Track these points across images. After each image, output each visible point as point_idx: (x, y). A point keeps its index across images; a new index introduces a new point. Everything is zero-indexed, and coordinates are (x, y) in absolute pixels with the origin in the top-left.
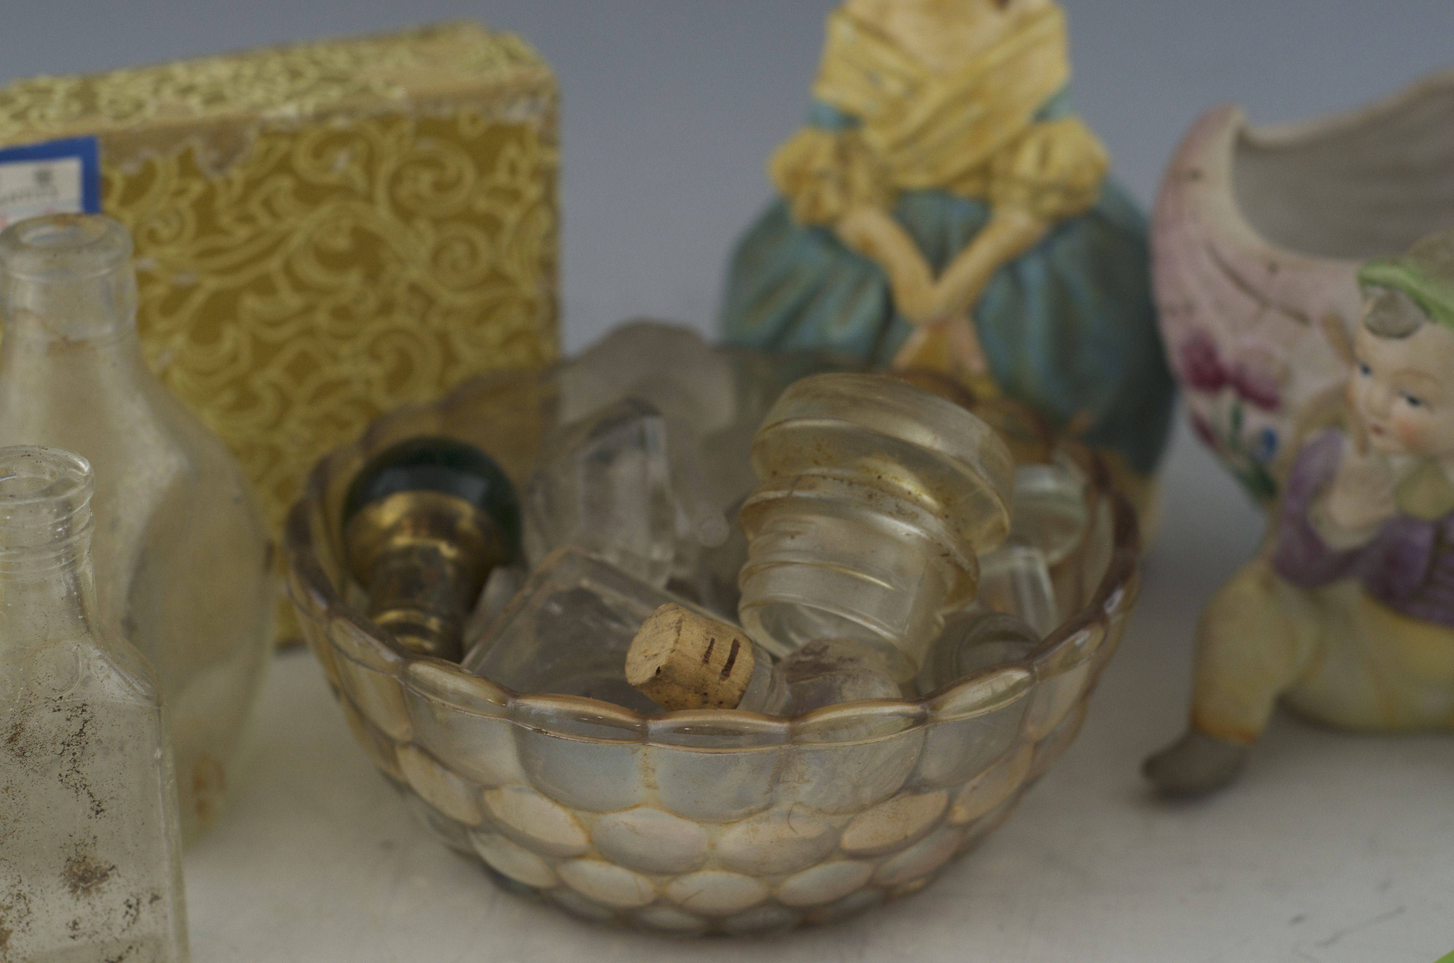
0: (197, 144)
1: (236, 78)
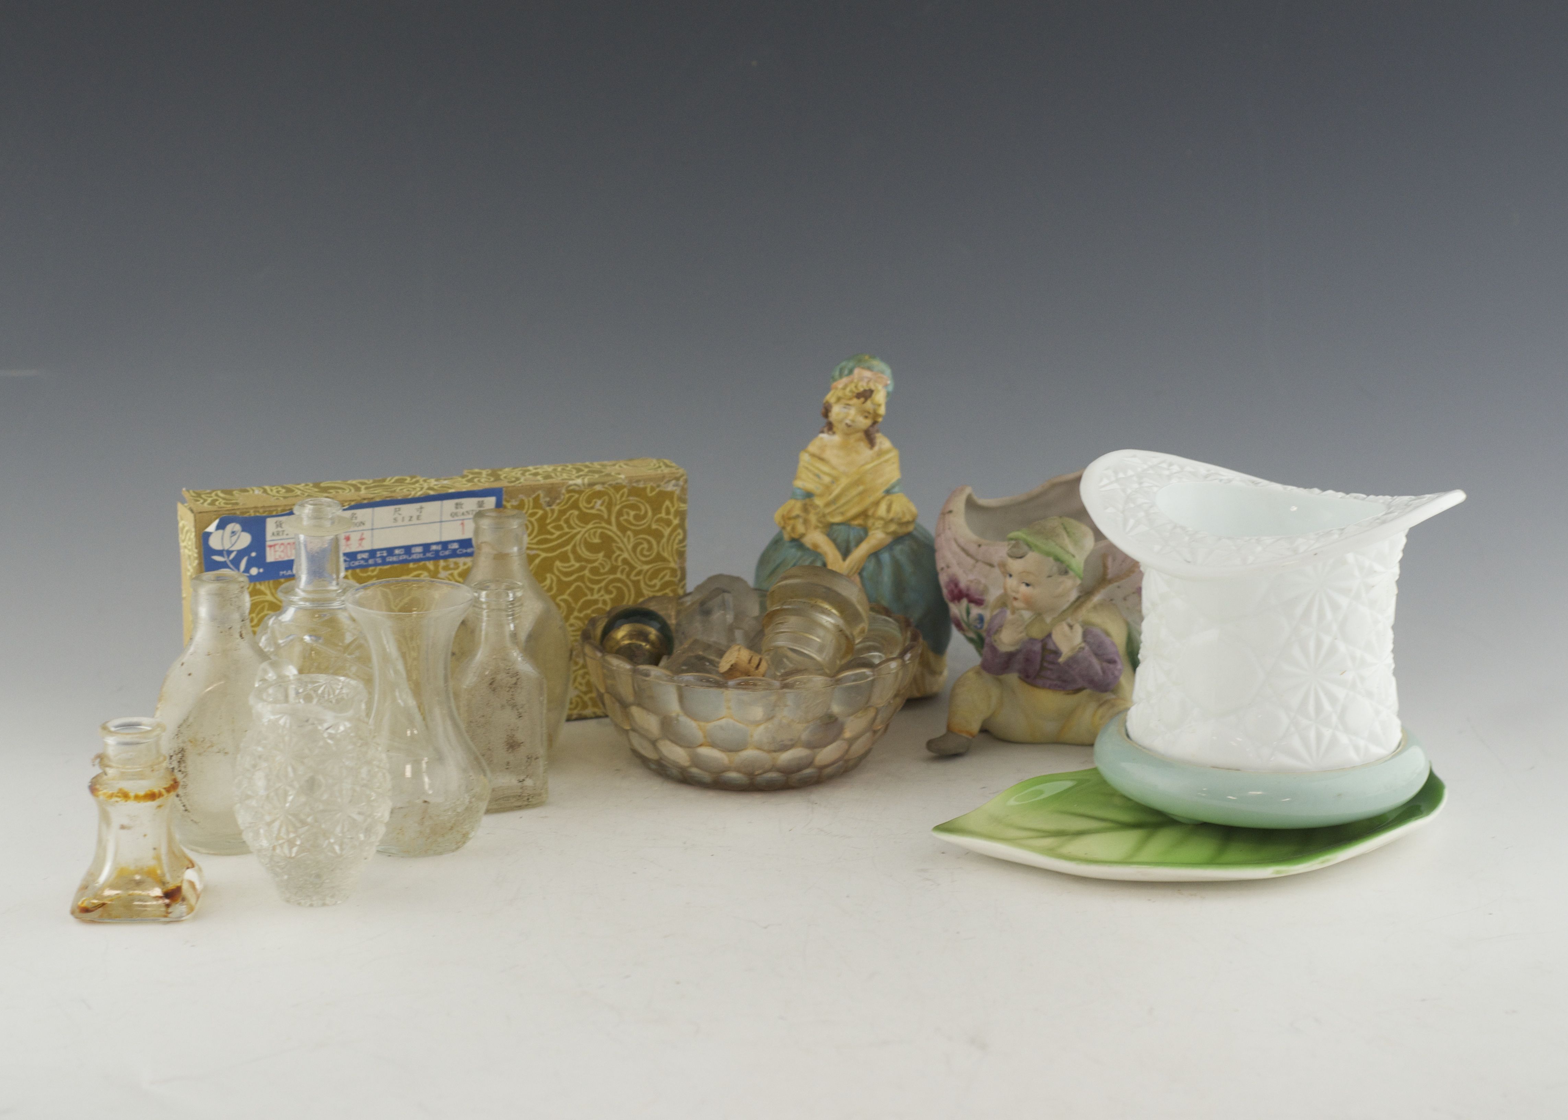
0: (541, 493)
1: (555, 470)
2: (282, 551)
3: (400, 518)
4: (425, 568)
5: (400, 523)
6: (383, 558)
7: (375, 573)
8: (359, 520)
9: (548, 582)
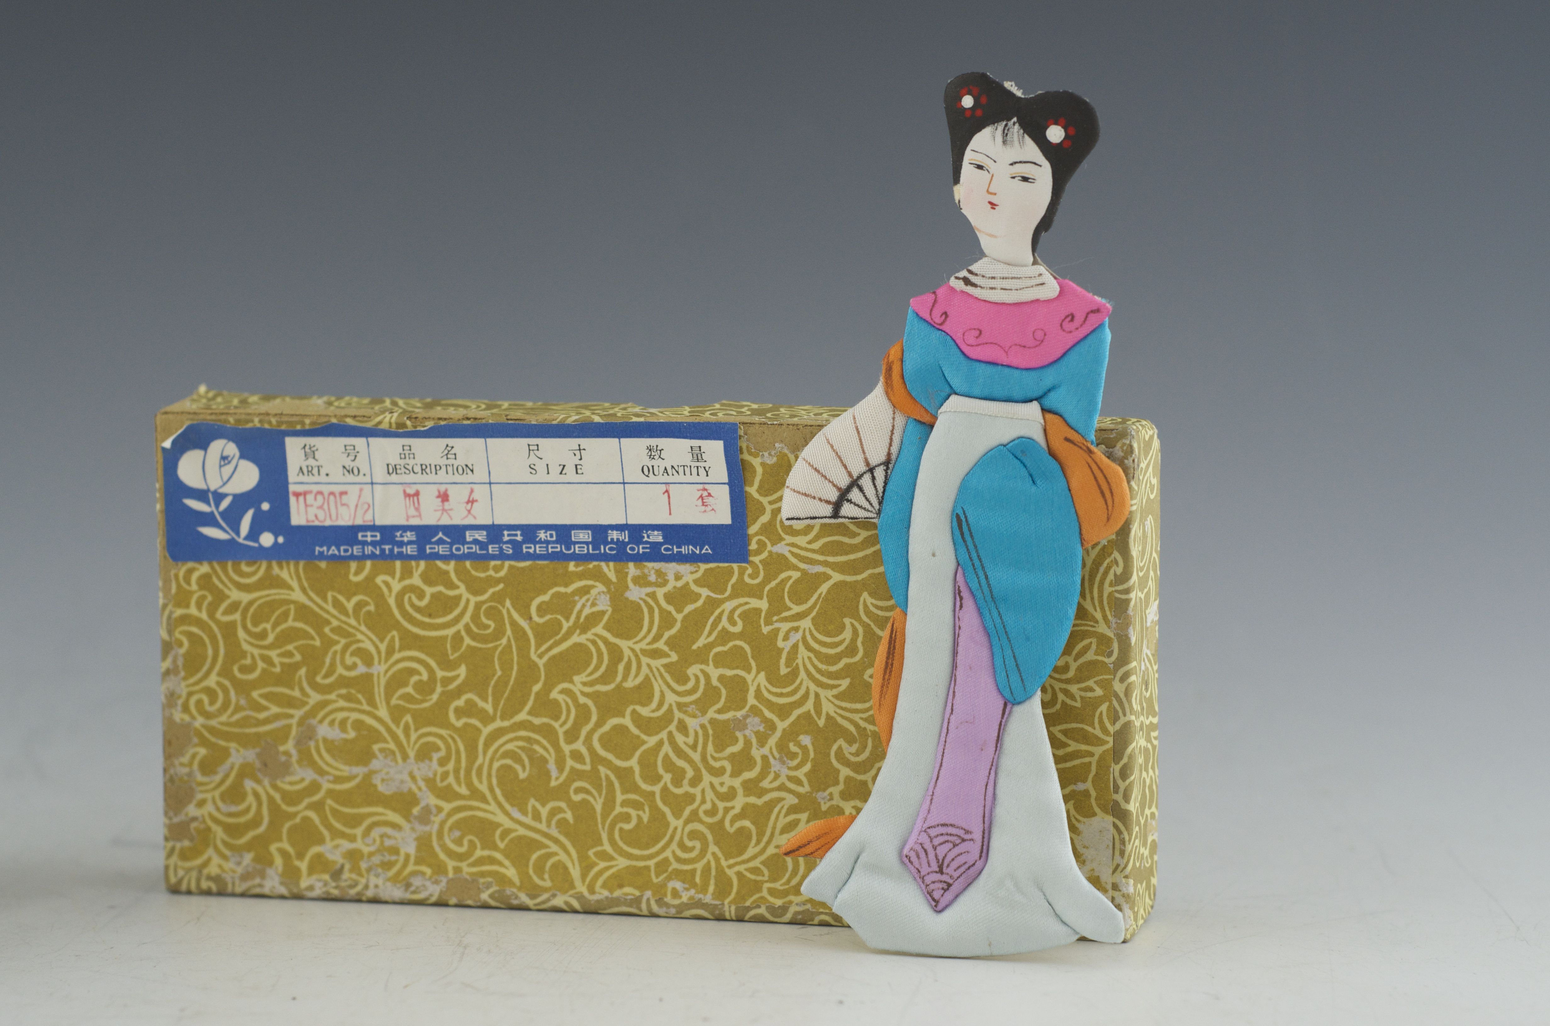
2: (321, 507)
3: (541, 467)
4: (599, 576)
5: (541, 476)
6: (516, 545)
7: (502, 574)
8: (460, 461)
9: (847, 635)
